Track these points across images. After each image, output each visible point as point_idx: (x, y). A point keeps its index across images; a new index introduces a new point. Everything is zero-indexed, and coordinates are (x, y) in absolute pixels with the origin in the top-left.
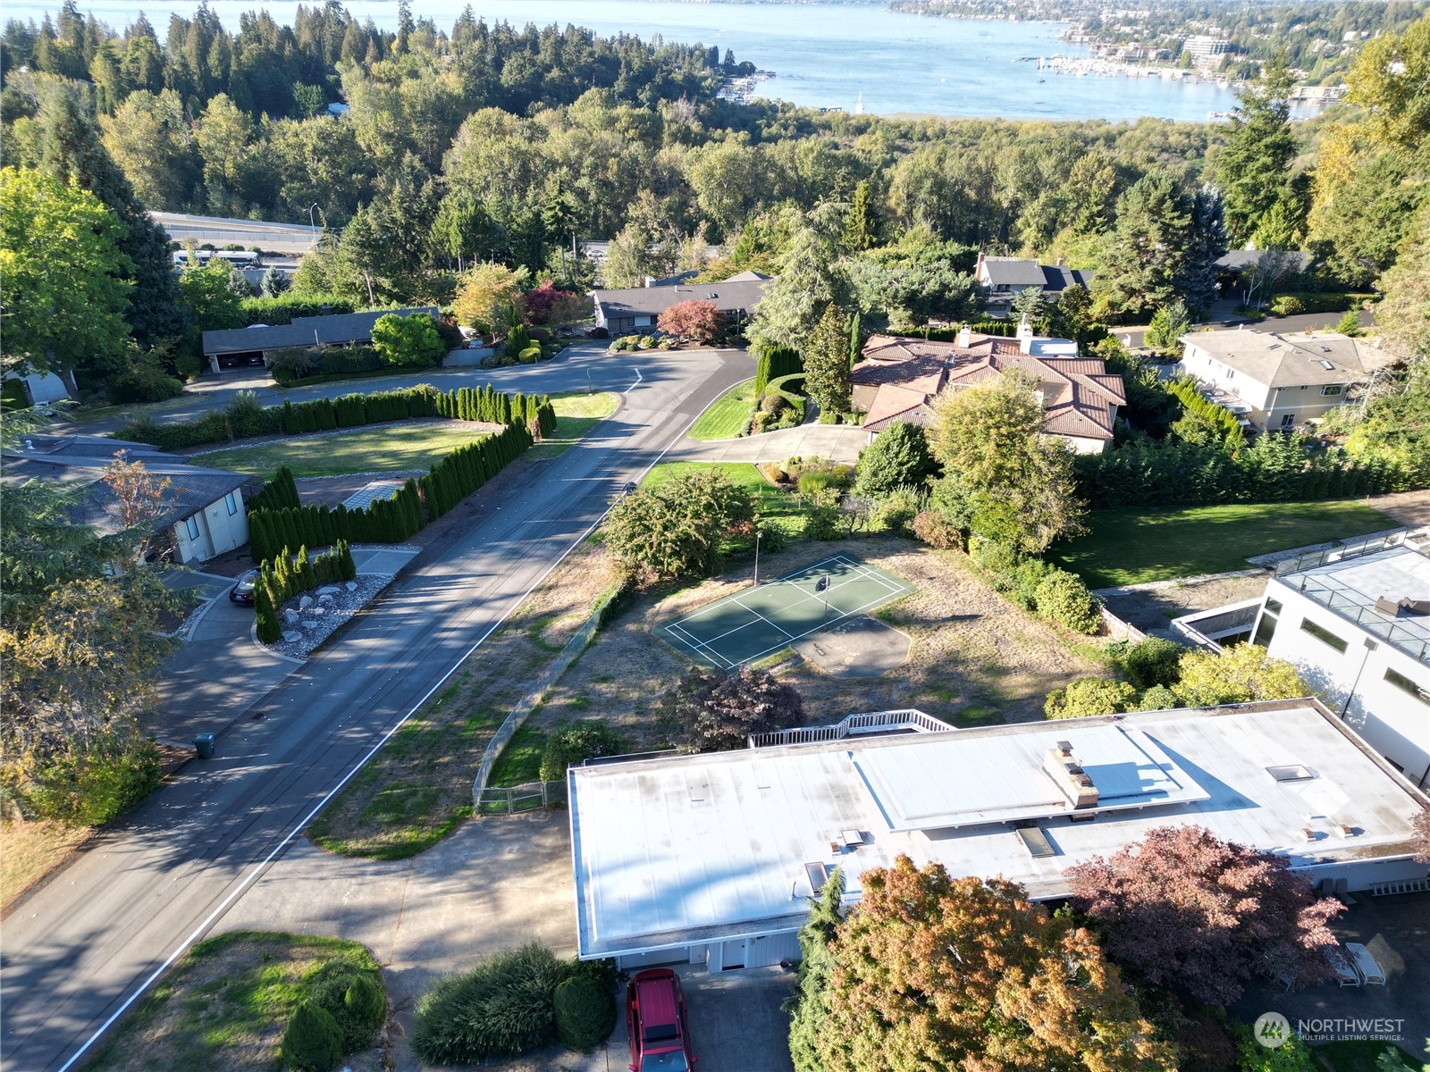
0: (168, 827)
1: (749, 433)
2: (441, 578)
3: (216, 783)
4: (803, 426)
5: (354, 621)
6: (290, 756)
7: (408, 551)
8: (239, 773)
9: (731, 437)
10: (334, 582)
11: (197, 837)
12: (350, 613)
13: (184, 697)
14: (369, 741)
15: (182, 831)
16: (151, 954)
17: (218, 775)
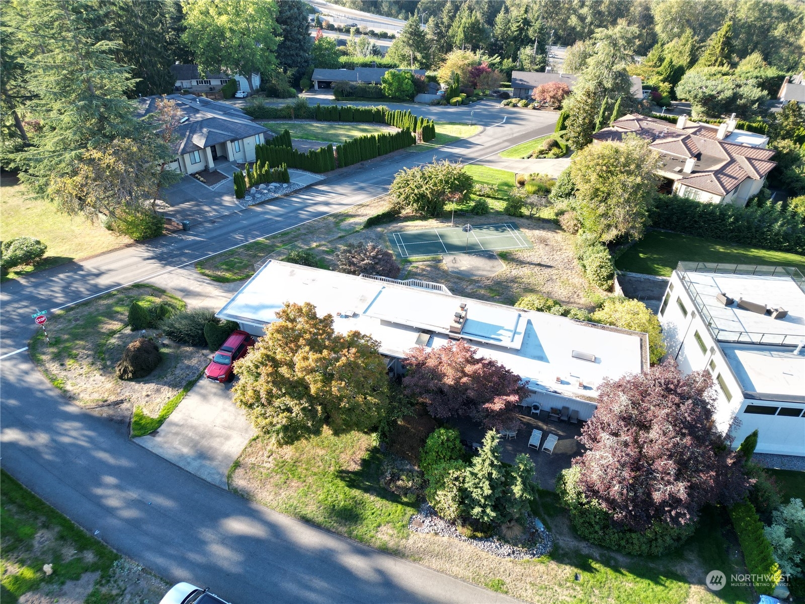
0: (156, 248)
1: (528, 158)
2: (323, 191)
3: (182, 239)
4: (561, 159)
5: (277, 198)
6: (210, 239)
7: (319, 177)
8: (192, 238)
9: (518, 158)
10: (279, 182)
11: (162, 253)
12: (276, 195)
13: (195, 208)
14: (242, 241)
15: (158, 251)
16: (121, 282)
17: (184, 237)
